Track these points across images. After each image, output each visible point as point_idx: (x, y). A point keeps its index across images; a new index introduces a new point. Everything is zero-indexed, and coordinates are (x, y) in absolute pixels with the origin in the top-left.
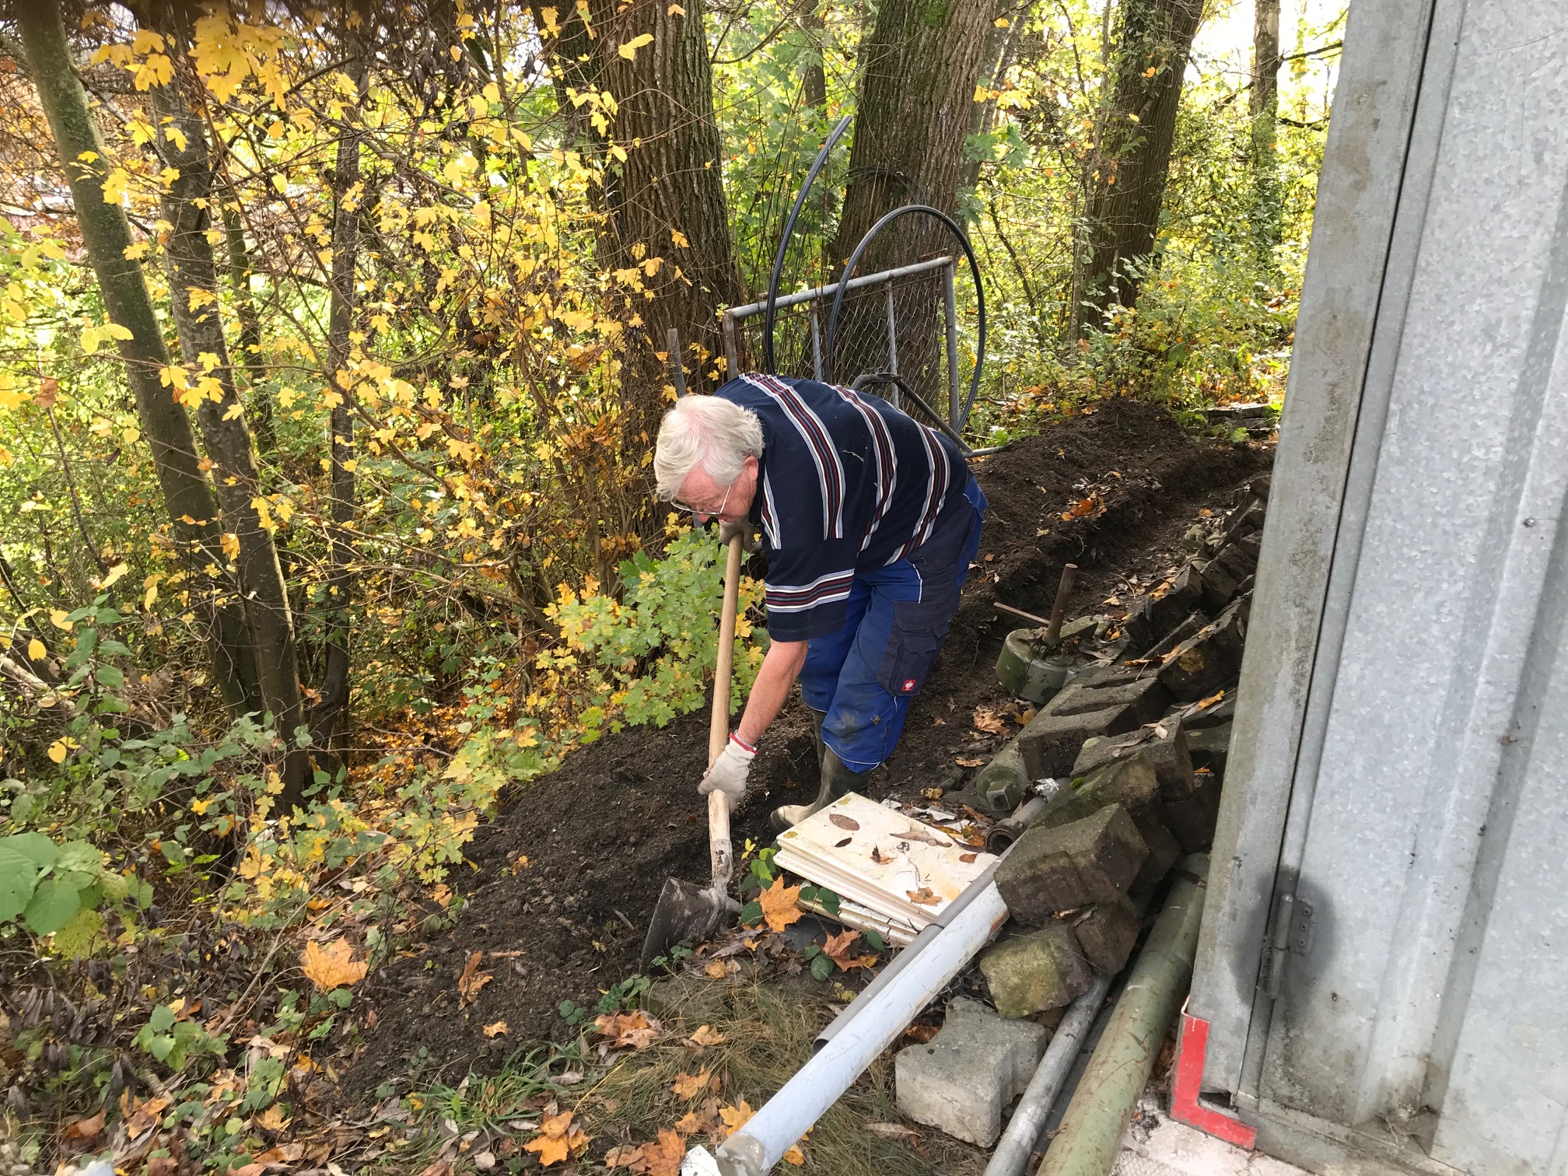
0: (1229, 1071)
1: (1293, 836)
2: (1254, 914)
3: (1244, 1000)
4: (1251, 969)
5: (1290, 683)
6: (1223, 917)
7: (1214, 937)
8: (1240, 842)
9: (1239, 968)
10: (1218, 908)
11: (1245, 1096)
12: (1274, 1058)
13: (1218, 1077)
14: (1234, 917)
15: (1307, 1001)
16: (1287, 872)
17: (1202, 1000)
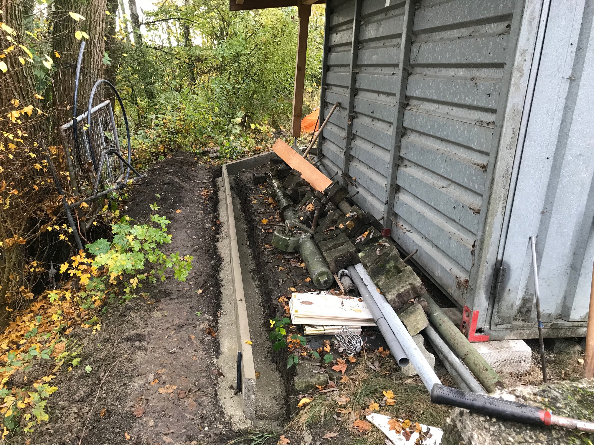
0: (483, 322)
1: (501, 251)
2: (490, 276)
3: (487, 301)
4: (489, 292)
5: (501, 210)
6: (483, 279)
7: (480, 286)
8: (488, 257)
9: (486, 293)
10: (482, 277)
11: (487, 327)
12: (495, 313)
13: (479, 325)
14: (485, 278)
15: (503, 294)
16: (499, 261)
17: (477, 305)
